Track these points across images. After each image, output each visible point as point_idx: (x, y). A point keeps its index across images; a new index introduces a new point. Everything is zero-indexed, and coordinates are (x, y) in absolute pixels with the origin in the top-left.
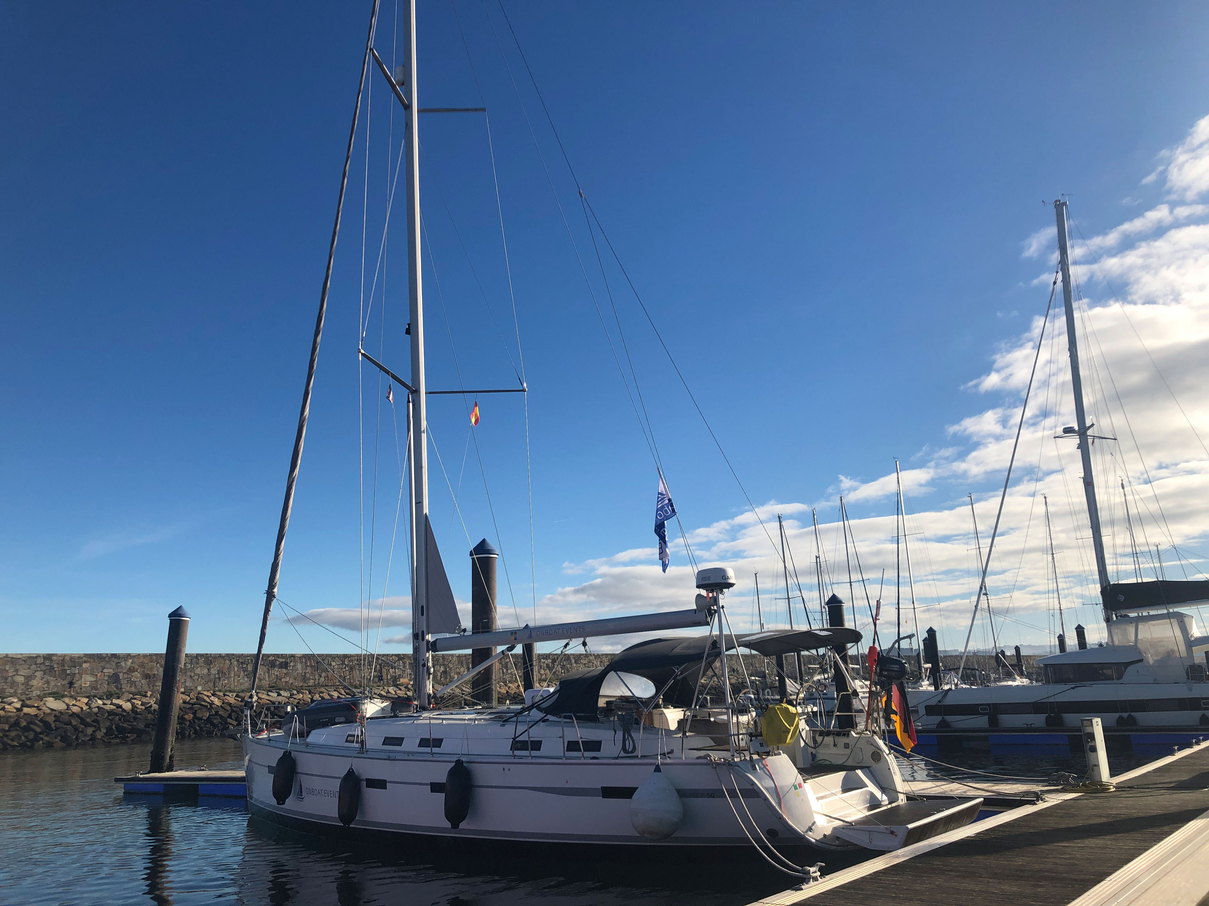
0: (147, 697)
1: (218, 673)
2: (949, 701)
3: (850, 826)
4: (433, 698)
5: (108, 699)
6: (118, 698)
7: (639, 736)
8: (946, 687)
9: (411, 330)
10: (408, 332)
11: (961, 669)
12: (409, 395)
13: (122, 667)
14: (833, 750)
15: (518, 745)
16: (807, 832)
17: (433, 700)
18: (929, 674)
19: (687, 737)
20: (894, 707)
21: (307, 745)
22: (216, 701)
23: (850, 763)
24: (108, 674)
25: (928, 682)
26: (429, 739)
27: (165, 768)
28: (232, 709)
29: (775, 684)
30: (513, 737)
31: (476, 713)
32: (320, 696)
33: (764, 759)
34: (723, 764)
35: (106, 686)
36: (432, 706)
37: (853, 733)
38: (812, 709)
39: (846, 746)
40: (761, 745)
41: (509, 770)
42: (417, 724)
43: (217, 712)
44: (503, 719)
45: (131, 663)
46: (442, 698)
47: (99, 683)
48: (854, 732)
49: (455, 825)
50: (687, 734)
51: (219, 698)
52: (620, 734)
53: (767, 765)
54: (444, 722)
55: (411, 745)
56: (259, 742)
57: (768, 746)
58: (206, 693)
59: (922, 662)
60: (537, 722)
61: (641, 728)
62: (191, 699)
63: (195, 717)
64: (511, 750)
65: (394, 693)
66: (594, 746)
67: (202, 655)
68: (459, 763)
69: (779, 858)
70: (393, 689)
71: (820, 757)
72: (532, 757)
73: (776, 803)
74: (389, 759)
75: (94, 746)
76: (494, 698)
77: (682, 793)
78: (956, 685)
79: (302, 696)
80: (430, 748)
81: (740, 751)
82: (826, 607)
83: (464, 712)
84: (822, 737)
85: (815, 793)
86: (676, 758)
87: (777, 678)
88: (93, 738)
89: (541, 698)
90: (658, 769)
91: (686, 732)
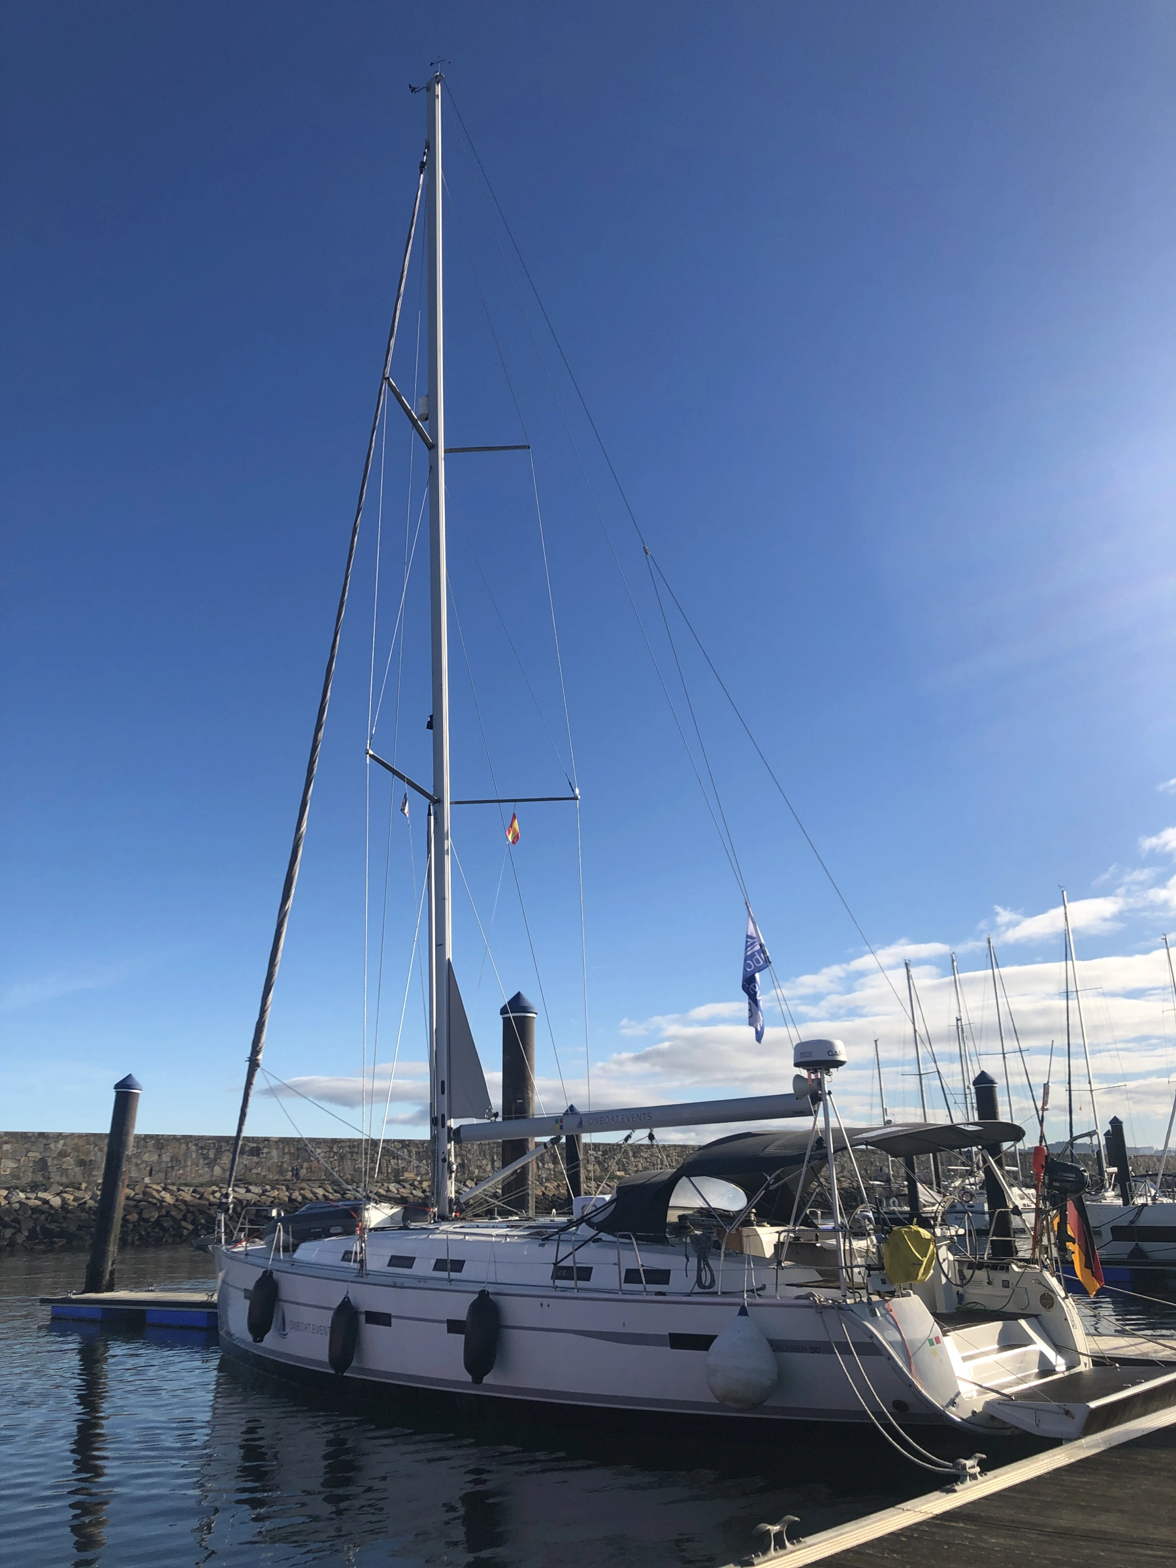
0: (81, 1190)
1: (171, 1161)
2: (1145, 1221)
3: (1008, 1401)
4: (455, 1204)
5: (32, 1192)
6: (45, 1190)
7: (719, 1264)
8: (1140, 1201)
9: (433, 724)
10: (430, 726)
11: (1160, 1176)
12: (430, 806)
13: (52, 1150)
14: (988, 1290)
15: (561, 1272)
16: (947, 1406)
17: (455, 1207)
18: (1115, 1181)
19: (783, 1268)
20: (1070, 1232)
21: (293, 1263)
22: (169, 1198)
23: (1011, 1308)
24: (33, 1159)
25: (1113, 1193)
26: (445, 1261)
27: (104, 1288)
28: (188, 1210)
29: (903, 1190)
30: (554, 1261)
31: (508, 1227)
32: (300, 1194)
33: (887, 1301)
34: (831, 1307)
35: (30, 1174)
36: (454, 1214)
37: (1014, 1266)
38: (957, 1232)
39: (1006, 1284)
40: (884, 1282)
41: (549, 1306)
42: (432, 1240)
43: (168, 1212)
44: (542, 1236)
45: (63, 1146)
46: (467, 1204)
47: (23, 1170)
48: (1016, 1265)
49: (477, 1380)
50: (783, 1265)
51: (171, 1192)
52: (694, 1261)
53: (891, 1311)
54: (467, 1237)
55: (423, 1267)
56: (234, 1257)
57: (892, 1283)
58: (155, 1187)
59: (1105, 1165)
60: (586, 1242)
61: (722, 1255)
62: (136, 1194)
63: (141, 1219)
64: (552, 1279)
65: (396, 1192)
66: (660, 1276)
67: (151, 1137)
68: (483, 1294)
69: (913, 1447)
70: (395, 1187)
71: (969, 1298)
72: (579, 1290)
73: (904, 1363)
74: (395, 1286)
75: (12, 1254)
76: (530, 1205)
77: (777, 1346)
78: (1154, 1198)
79: (277, 1193)
80: (447, 1273)
81: (854, 1288)
82: (972, 1087)
83: (494, 1224)
84: (972, 1271)
85: (960, 1350)
86: (766, 1297)
87: (906, 1183)
88: (12, 1243)
89: (594, 1209)
90: (743, 1312)
91: (781, 1262)
